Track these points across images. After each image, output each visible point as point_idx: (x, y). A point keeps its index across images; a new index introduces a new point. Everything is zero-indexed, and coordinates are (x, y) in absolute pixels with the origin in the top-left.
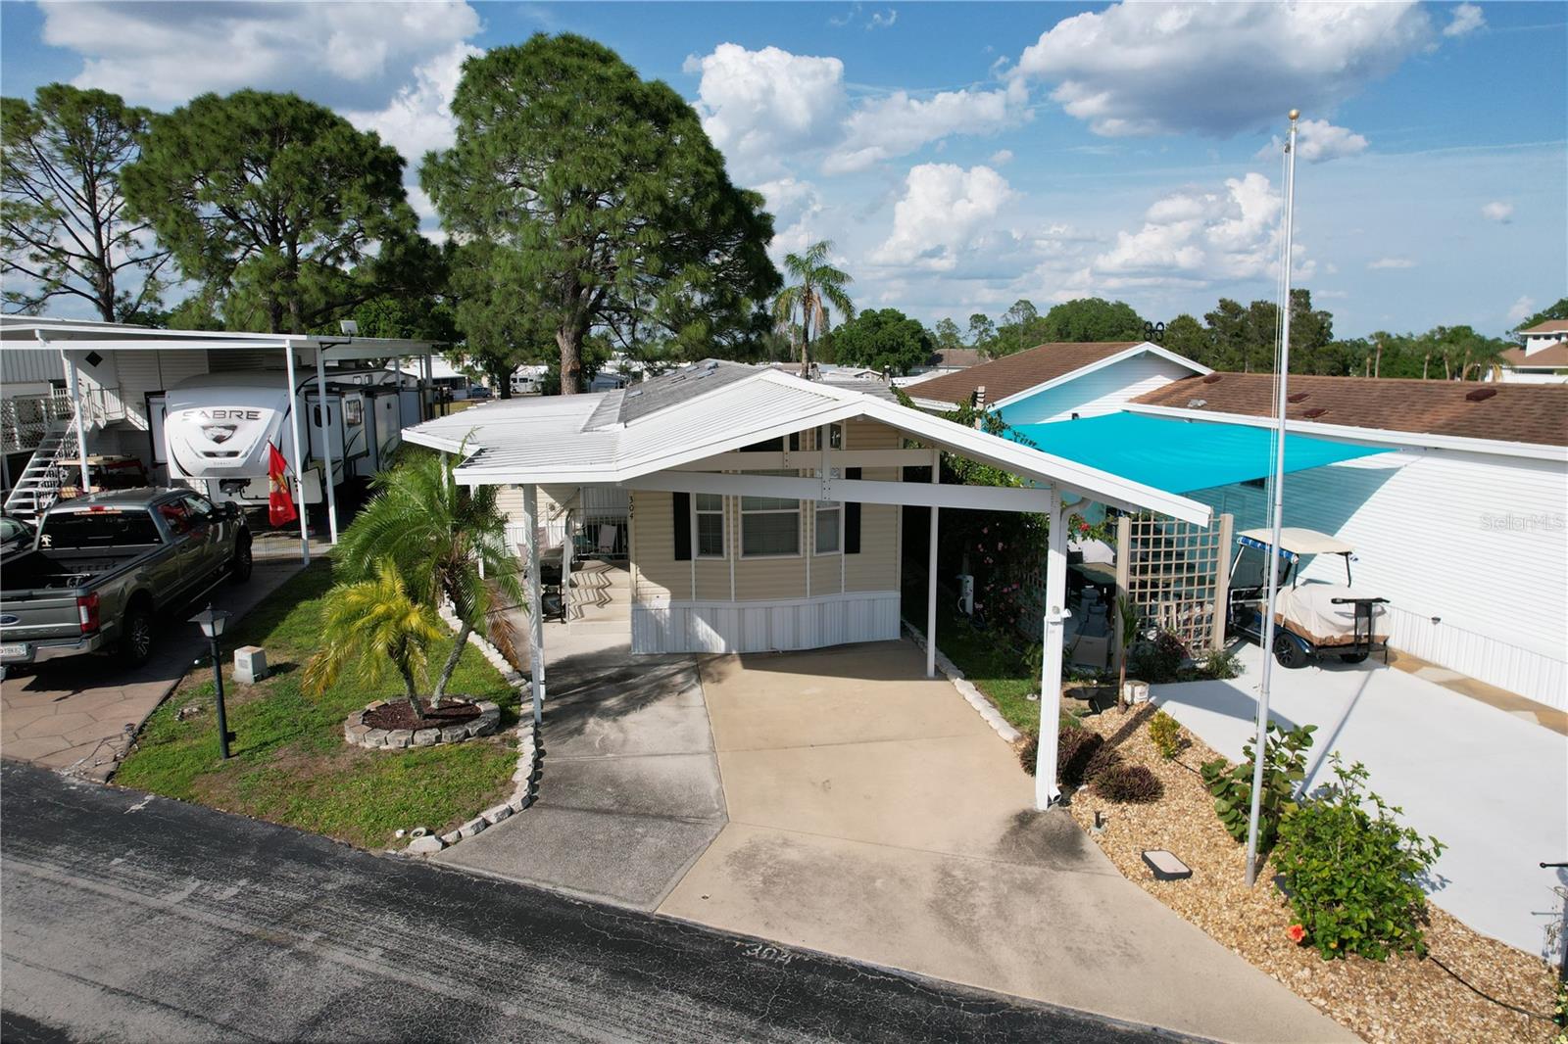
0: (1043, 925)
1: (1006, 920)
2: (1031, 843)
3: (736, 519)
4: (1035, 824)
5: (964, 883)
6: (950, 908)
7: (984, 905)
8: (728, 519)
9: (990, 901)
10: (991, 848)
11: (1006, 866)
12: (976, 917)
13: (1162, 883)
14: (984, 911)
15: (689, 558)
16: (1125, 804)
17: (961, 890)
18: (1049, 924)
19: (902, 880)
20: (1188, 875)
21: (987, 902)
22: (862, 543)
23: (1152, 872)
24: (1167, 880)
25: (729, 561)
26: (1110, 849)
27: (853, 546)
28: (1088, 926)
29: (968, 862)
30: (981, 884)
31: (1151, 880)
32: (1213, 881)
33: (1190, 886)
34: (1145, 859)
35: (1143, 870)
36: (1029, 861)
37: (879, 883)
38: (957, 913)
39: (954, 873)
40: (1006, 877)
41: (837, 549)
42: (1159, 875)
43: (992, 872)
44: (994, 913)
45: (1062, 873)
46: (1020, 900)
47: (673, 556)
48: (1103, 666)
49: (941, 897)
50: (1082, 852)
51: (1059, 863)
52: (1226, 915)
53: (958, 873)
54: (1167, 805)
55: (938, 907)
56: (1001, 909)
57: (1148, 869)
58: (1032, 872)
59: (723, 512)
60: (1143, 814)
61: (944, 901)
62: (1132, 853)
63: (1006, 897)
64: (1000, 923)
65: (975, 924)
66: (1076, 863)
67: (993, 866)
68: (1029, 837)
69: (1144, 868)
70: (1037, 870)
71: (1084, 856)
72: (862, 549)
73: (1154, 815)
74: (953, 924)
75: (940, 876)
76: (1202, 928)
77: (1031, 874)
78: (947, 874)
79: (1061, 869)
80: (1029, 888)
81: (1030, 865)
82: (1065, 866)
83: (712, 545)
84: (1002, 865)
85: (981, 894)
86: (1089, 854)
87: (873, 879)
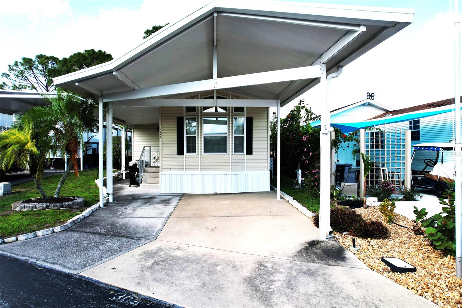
0: (317, 293)
1: (292, 289)
2: (315, 253)
3: (201, 138)
4: (318, 246)
5: (270, 269)
6: (257, 281)
7: (279, 280)
8: (198, 138)
9: (285, 279)
10: (292, 255)
11: (298, 263)
12: (273, 287)
13: (397, 274)
14: (279, 284)
15: (183, 154)
16: (369, 239)
17: (268, 273)
18: (321, 292)
19: (234, 267)
20: (414, 270)
21: (282, 279)
22: (253, 150)
23: (389, 268)
24: (400, 273)
25: (198, 155)
26: (362, 257)
27: (250, 151)
28: (348, 295)
29: (276, 260)
30: (281, 270)
31: (389, 272)
32: (433, 274)
33: (417, 276)
34: (383, 260)
35: (383, 267)
36: (313, 261)
37: (219, 268)
38: (261, 284)
39: (266, 265)
40: (297, 268)
41: (243, 152)
42: (394, 269)
43: (289, 265)
44: (285, 285)
45: (331, 267)
46: (304, 279)
47: (176, 153)
48: (356, 197)
49: (254, 275)
50: (345, 258)
51: (331, 262)
52: (450, 294)
53: (269, 265)
54: (393, 240)
55: (250, 281)
56: (290, 284)
57: (386, 266)
58: (313, 266)
59: (196, 135)
60: (380, 244)
61: (255, 278)
62: (375, 259)
63: (295, 277)
64: (288, 291)
65: (271, 290)
66: (341, 263)
67: (290, 262)
68: (314, 251)
69: (383, 265)
70: (316, 265)
71: (346, 260)
72: (253, 153)
73: (387, 244)
74: (256, 290)
75: (257, 266)
76: (433, 301)
77: (312, 266)
78: (261, 265)
79: (331, 265)
80: (310, 273)
81: (313, 262)
82: (334, 264)
83: (192, 149)
84: (296, 262)
85: (280, 275)
86: (348, 259)
87: (217, 265)
